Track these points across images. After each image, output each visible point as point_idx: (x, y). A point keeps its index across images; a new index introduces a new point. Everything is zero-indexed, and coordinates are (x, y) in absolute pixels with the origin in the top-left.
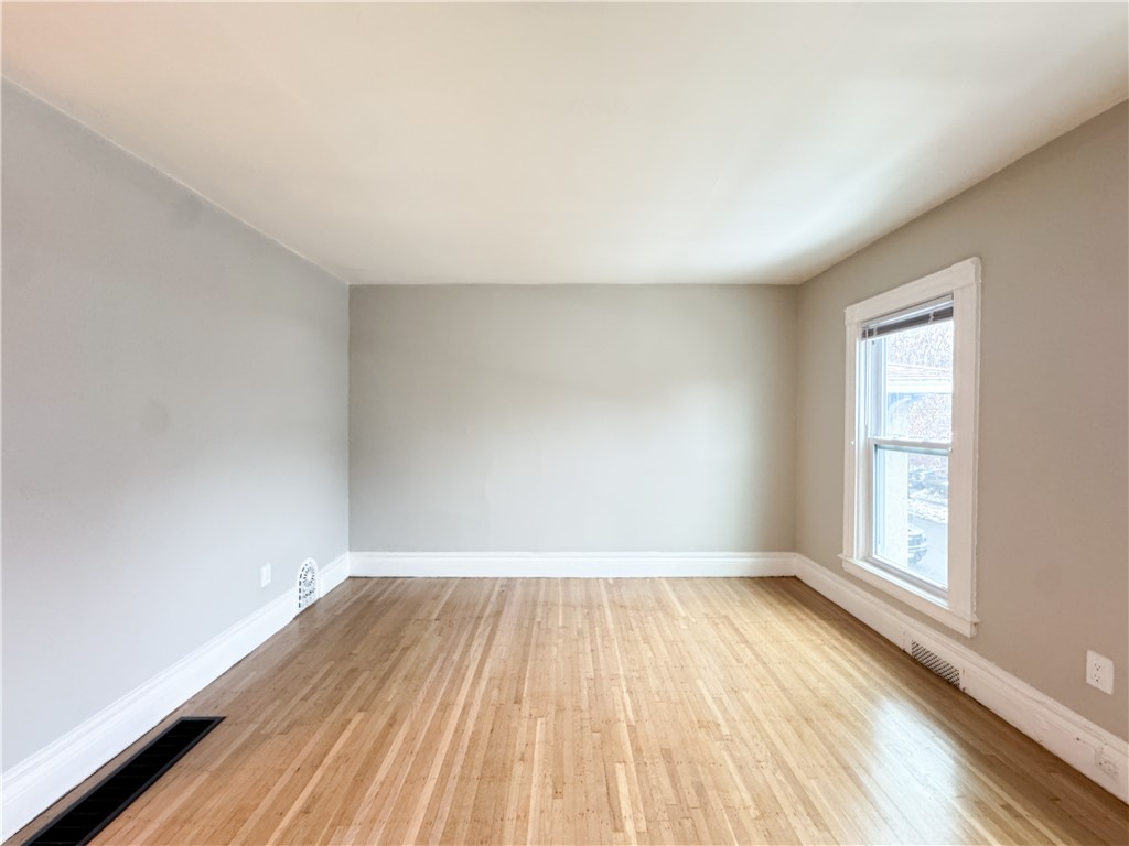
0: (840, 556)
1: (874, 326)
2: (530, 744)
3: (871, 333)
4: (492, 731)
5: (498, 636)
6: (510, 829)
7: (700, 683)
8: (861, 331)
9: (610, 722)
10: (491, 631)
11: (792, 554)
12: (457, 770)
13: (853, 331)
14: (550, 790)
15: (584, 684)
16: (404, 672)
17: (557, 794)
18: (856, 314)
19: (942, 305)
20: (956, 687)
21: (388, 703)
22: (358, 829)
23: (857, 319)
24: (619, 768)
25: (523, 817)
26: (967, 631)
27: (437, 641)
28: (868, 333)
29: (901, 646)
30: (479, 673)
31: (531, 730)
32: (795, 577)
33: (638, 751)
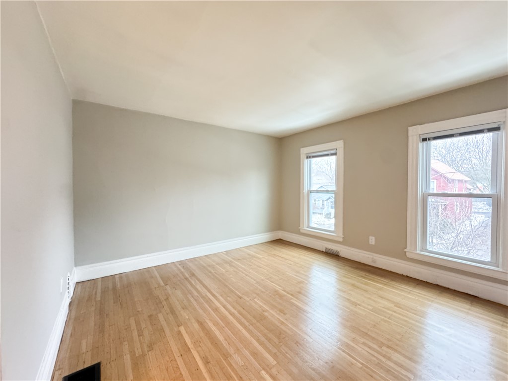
0: (300, 228)
1: (310, 155)
2: (261, 307)
3: (310, 157)
4: (244, 309)
5: (204, 282)
6: (283, 327)
7: (287, 273)
8: (306, 157)
9: (276, 291)
10: (198, 281)
11: (279, 231)
12: (247, 324)
13: (303, 156)
14: (282, 314)
15: (256, 285)
16: (179, 308)
17: (285, 314)
18: (304, 151)
19: (333, 152)
20: (338, 256)
21: (189, 320)
22: (236, 355)
23: (305, 153)
24: (292, 300)
25: (283, 323)
26: (341, 240)
27: (179, 293)
28: (308, 157)
29: (321, 250)
30: (214, 295)
31: (256, 303)
32: (280, 239)
33: (292, 295)
